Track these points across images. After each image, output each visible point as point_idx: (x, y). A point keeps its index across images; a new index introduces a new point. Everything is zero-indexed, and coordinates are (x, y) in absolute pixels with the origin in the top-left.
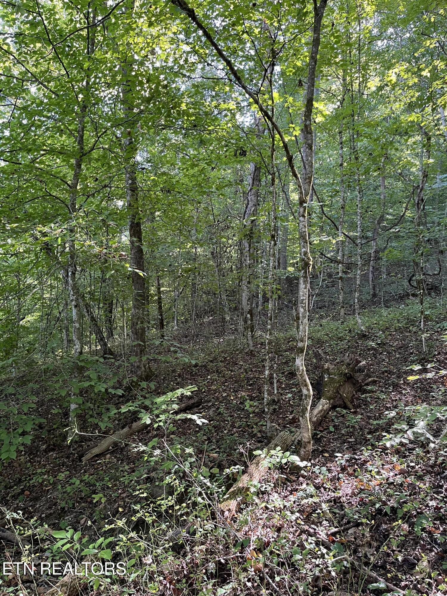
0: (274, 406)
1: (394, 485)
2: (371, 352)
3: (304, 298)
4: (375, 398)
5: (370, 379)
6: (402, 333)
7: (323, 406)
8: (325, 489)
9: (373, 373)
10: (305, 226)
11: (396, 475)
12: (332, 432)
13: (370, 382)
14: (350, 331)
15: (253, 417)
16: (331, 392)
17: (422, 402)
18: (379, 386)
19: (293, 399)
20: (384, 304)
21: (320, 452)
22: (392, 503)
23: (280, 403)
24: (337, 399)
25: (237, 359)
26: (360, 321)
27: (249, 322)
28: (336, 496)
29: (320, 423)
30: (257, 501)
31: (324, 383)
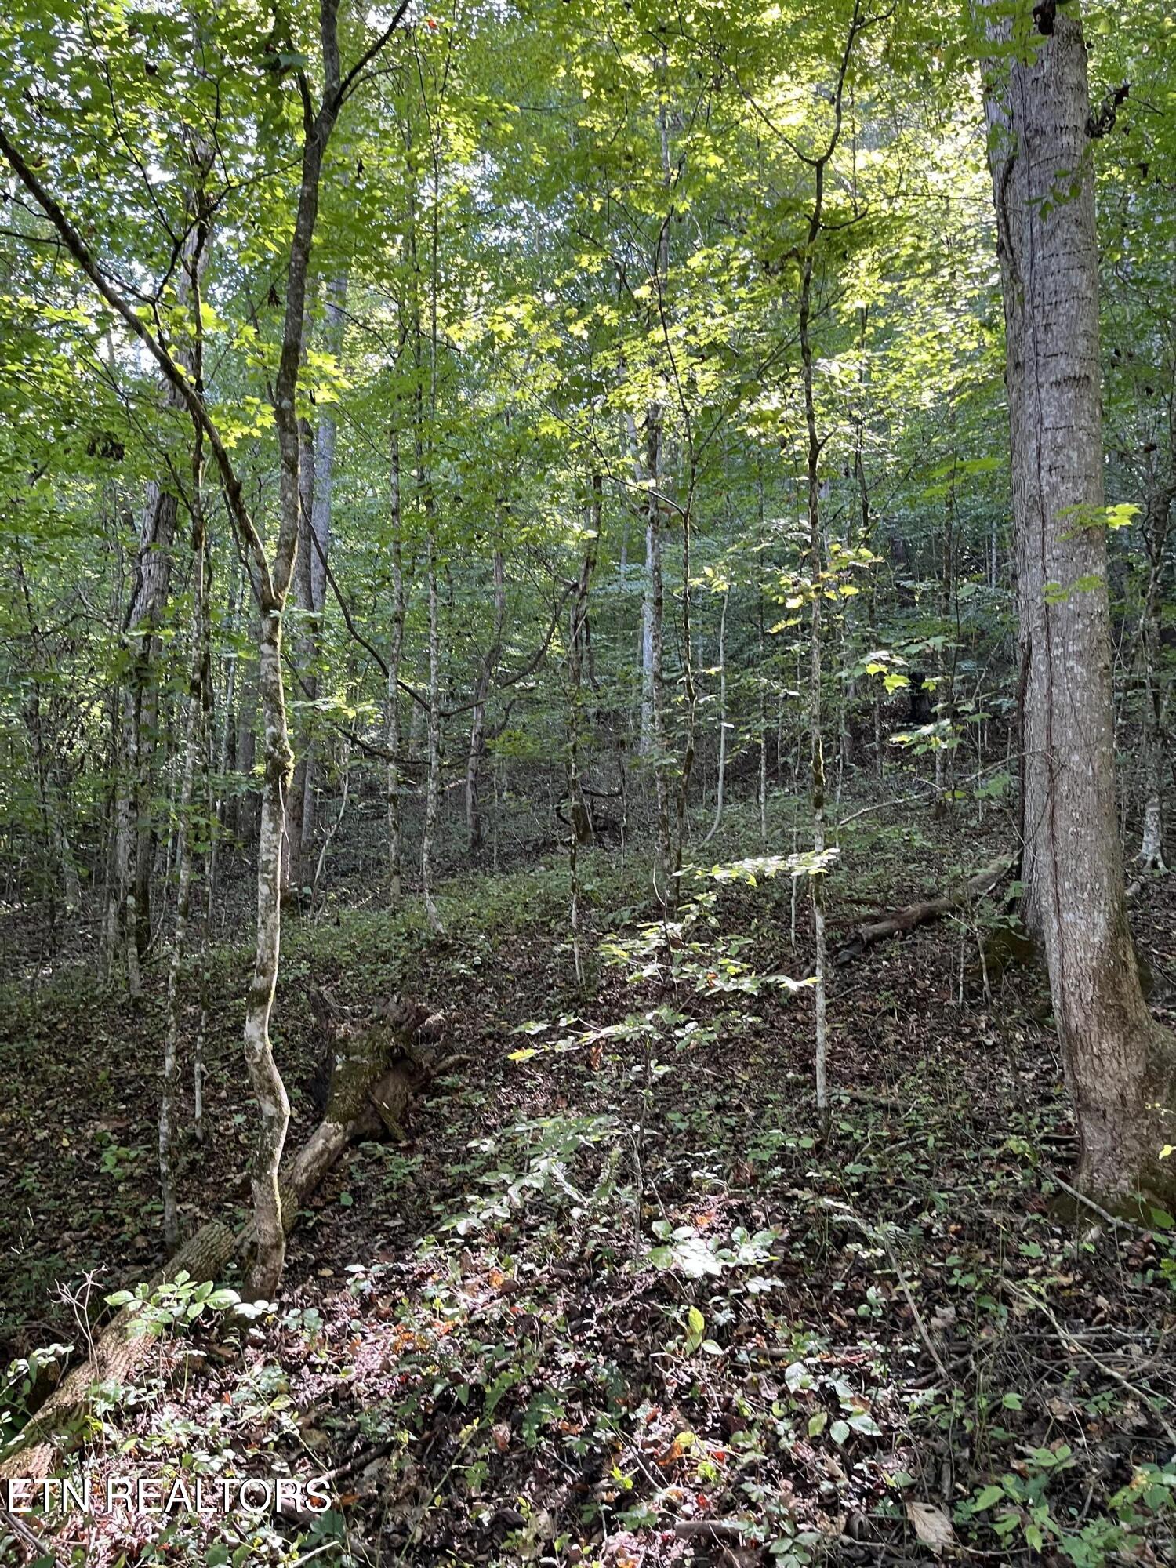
0: (193, 1155)
1: (486, 1328)
2: (459, 988)
3: (272, 857)
4: (462, 1107)
5: (451, 1059)
6: (531, 936)
7: (327, 1141)
8: (313, 1367)
9: (459, 1041)
10: (276, 669)
11: (492, 1298)
12: (346, 1208)
13: (451, 1066)
14: (410, 934)
15: (128, 1192)
16: (349, 1101)
17: (569, 1107)
18: (473, 1075)
19: (249, 1130)
20: (500, 864)
21: (311, 1267)
22: (477, 1375)
23: (211, 1145)
24: (363, 1119)
25: (89, 1027)
26: (433, 909)
27: (133, 918)
28: (340, 1382)
29: (318, 1188)
30: (115, 1436)
31: (333, 1079)
